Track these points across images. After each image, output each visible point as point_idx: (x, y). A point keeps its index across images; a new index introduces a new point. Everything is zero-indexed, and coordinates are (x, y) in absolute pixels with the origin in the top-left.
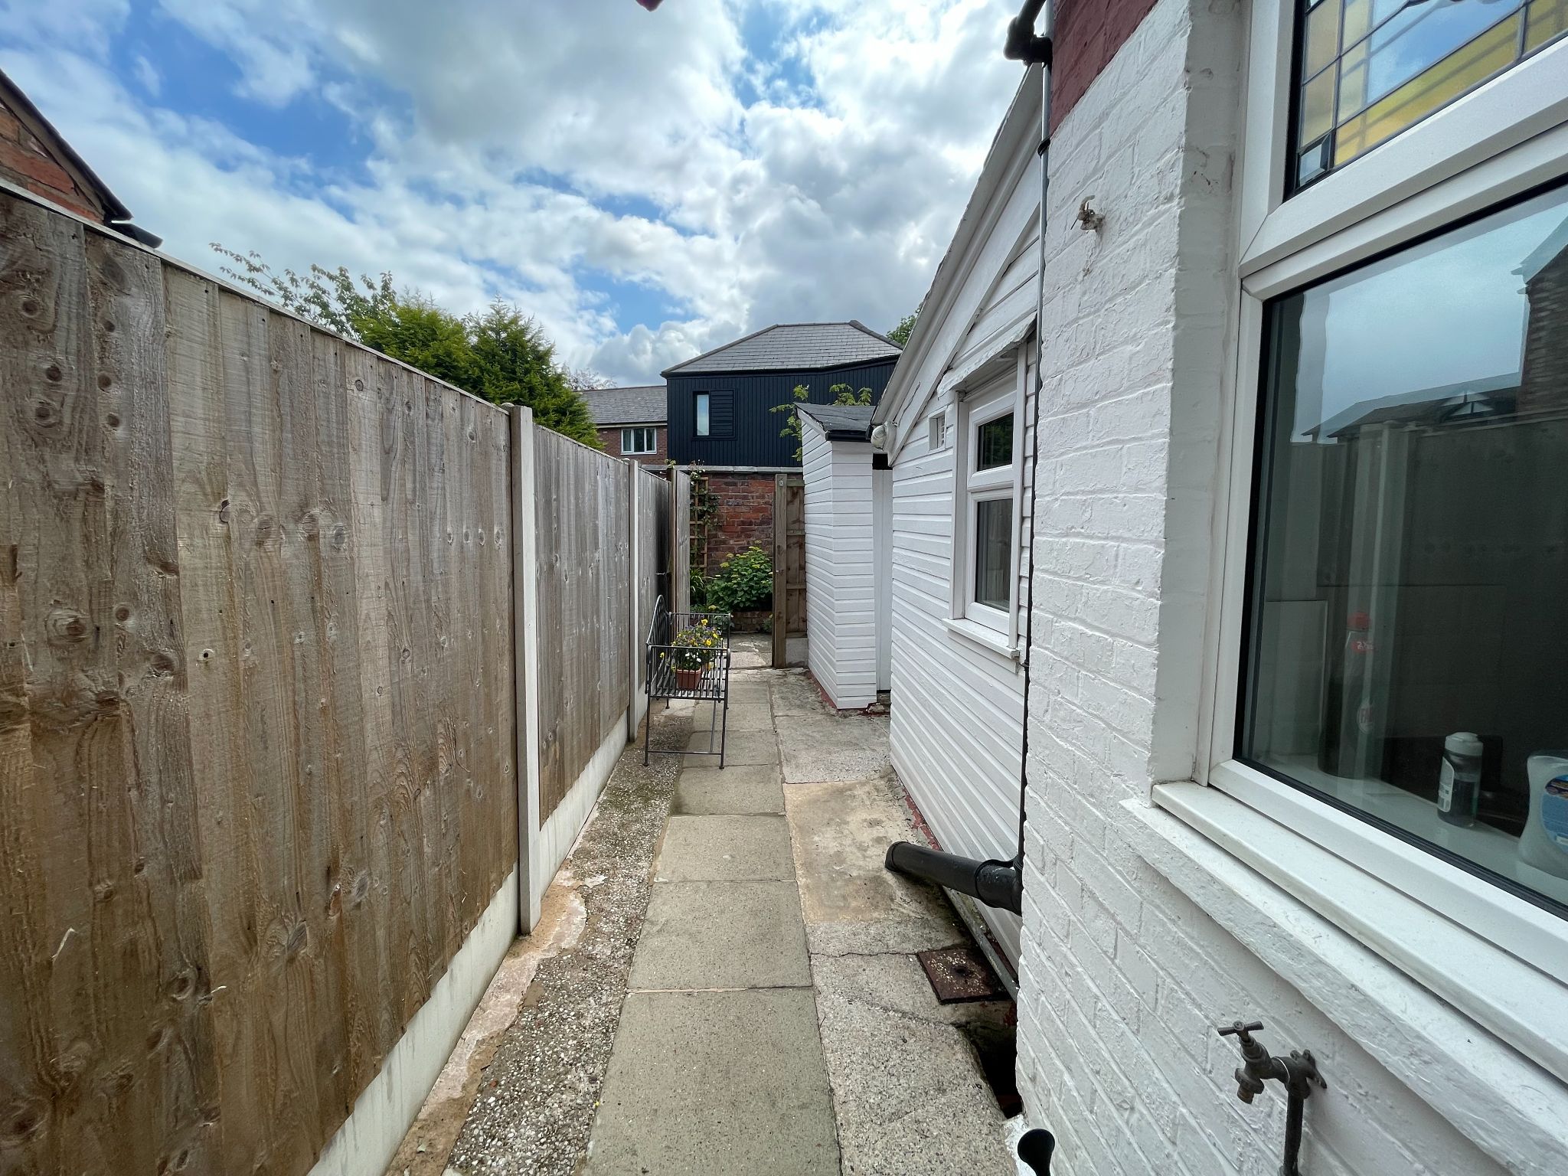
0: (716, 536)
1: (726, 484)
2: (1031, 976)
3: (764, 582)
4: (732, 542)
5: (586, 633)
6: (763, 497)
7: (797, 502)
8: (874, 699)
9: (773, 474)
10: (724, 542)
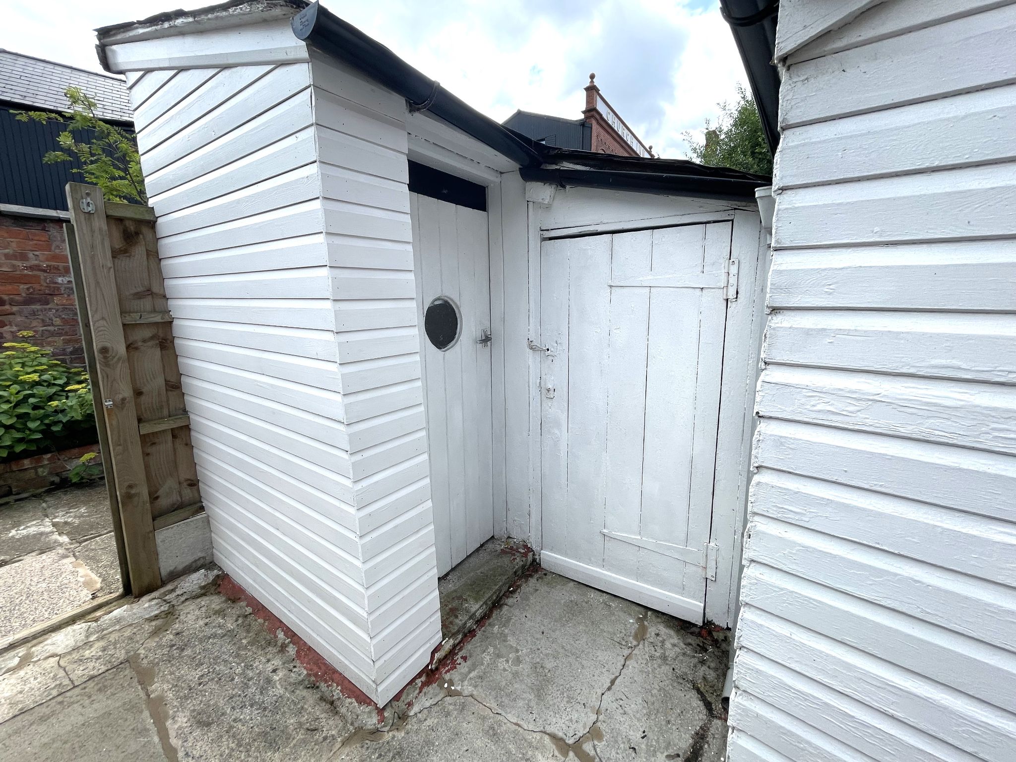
3: (55, 403)
7: (139, 251)
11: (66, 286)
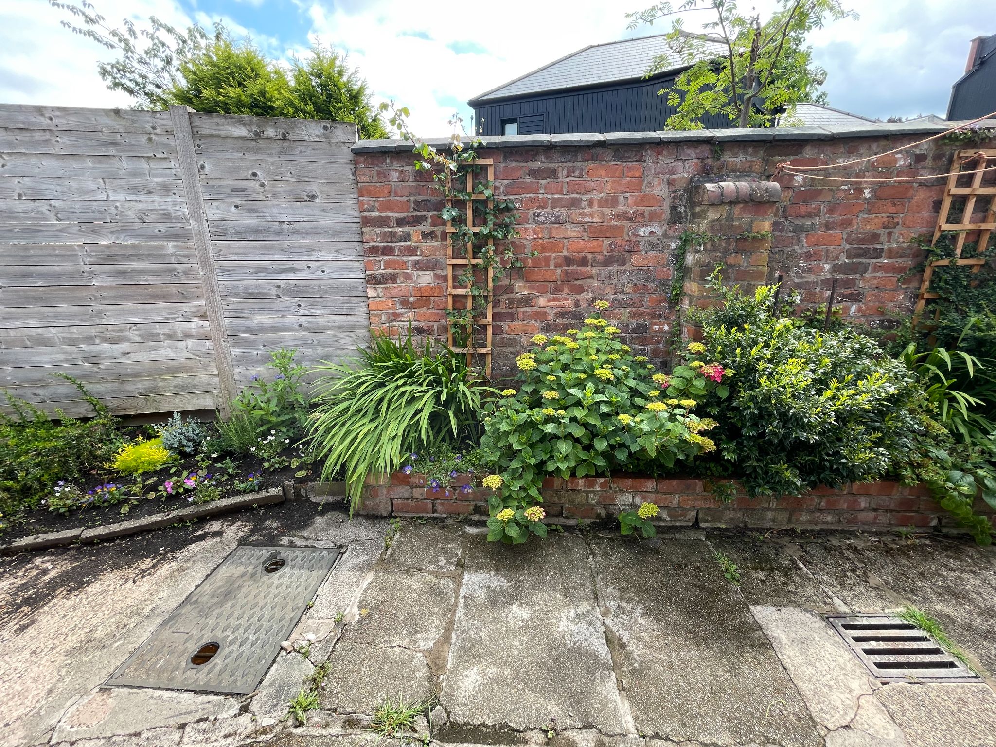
0: (509, 289)
1: (534, 173)
4: (542, 302)
6: (612, 201)
10: (527, 302)
11: (647, 239)
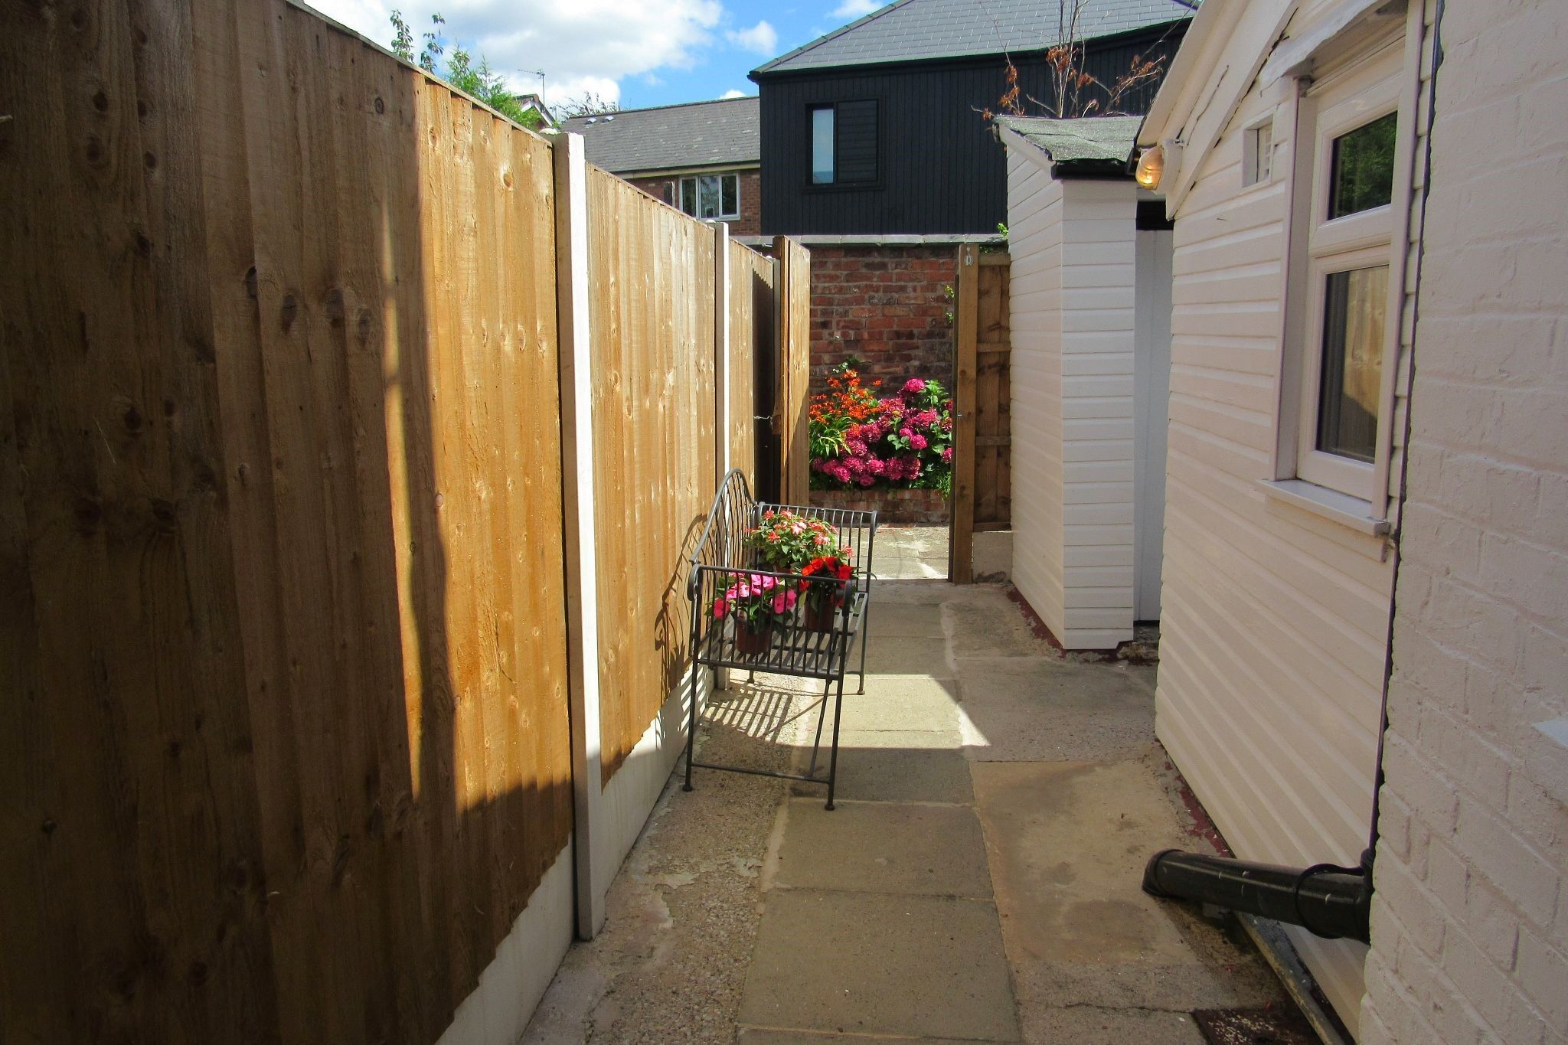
2: (1379, 1022)
5: (656, 500)
6: (935, 287)
7: (997, 292)
8: (1129, 635)
9: (952, 248)
